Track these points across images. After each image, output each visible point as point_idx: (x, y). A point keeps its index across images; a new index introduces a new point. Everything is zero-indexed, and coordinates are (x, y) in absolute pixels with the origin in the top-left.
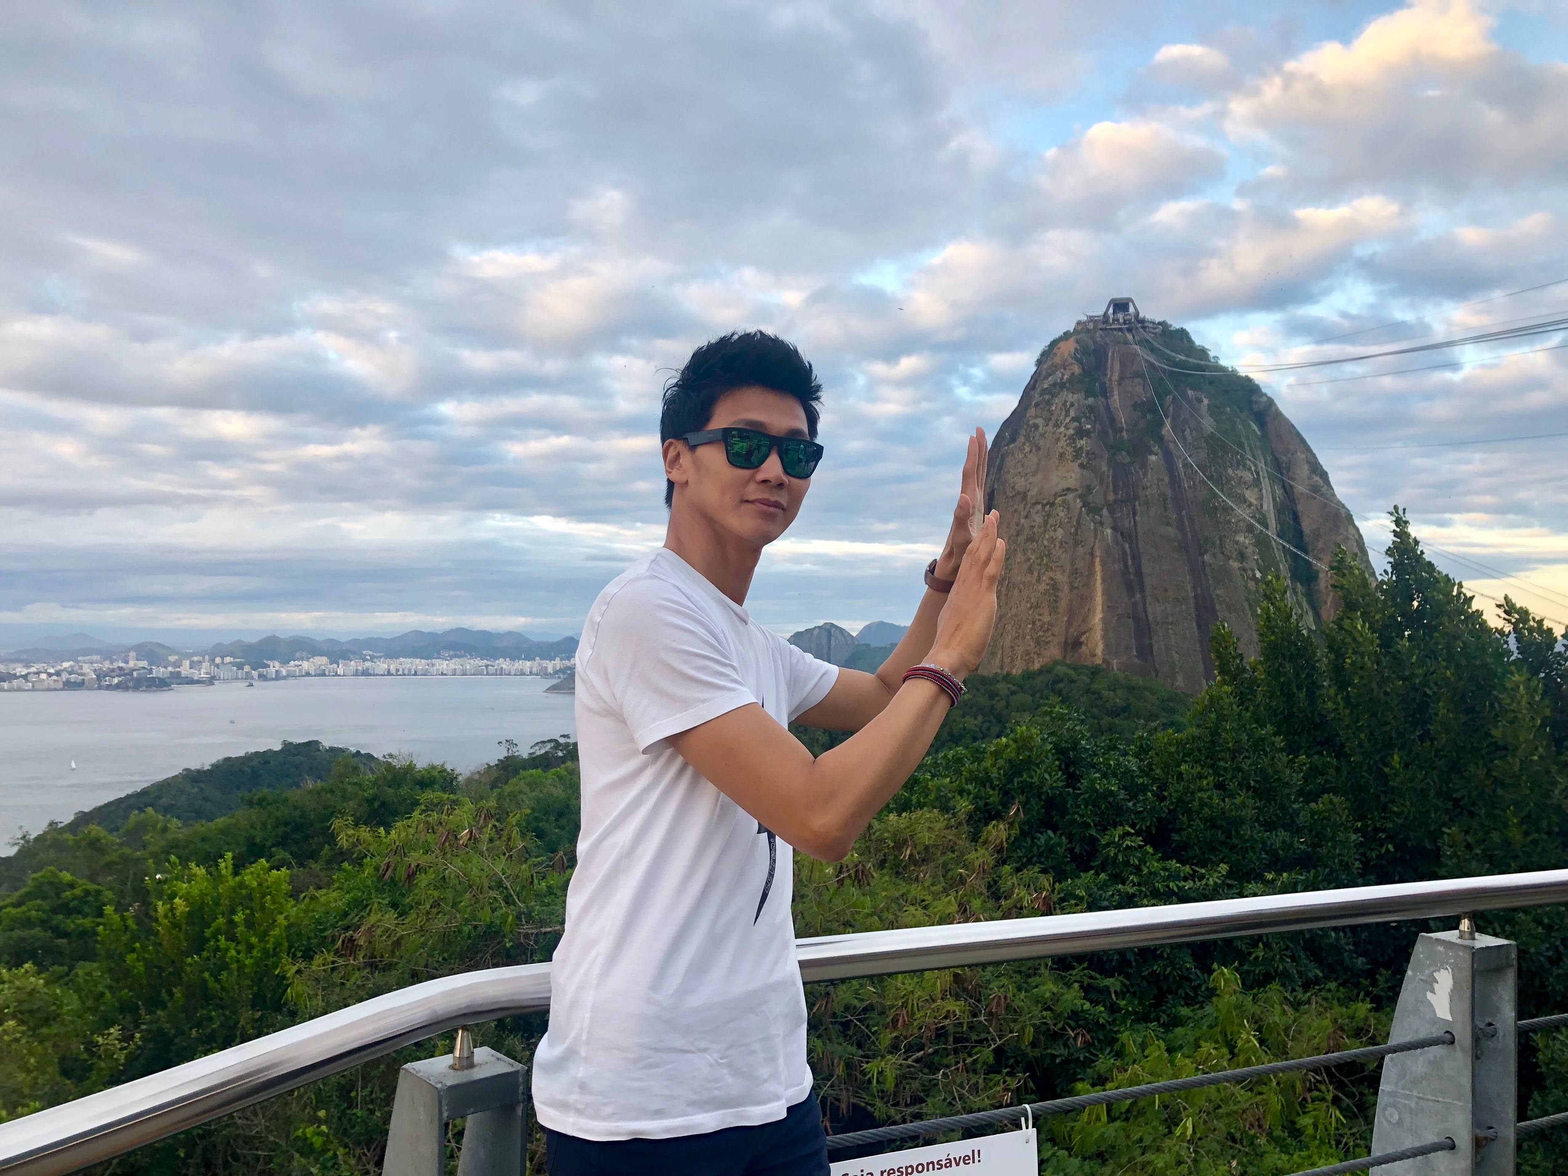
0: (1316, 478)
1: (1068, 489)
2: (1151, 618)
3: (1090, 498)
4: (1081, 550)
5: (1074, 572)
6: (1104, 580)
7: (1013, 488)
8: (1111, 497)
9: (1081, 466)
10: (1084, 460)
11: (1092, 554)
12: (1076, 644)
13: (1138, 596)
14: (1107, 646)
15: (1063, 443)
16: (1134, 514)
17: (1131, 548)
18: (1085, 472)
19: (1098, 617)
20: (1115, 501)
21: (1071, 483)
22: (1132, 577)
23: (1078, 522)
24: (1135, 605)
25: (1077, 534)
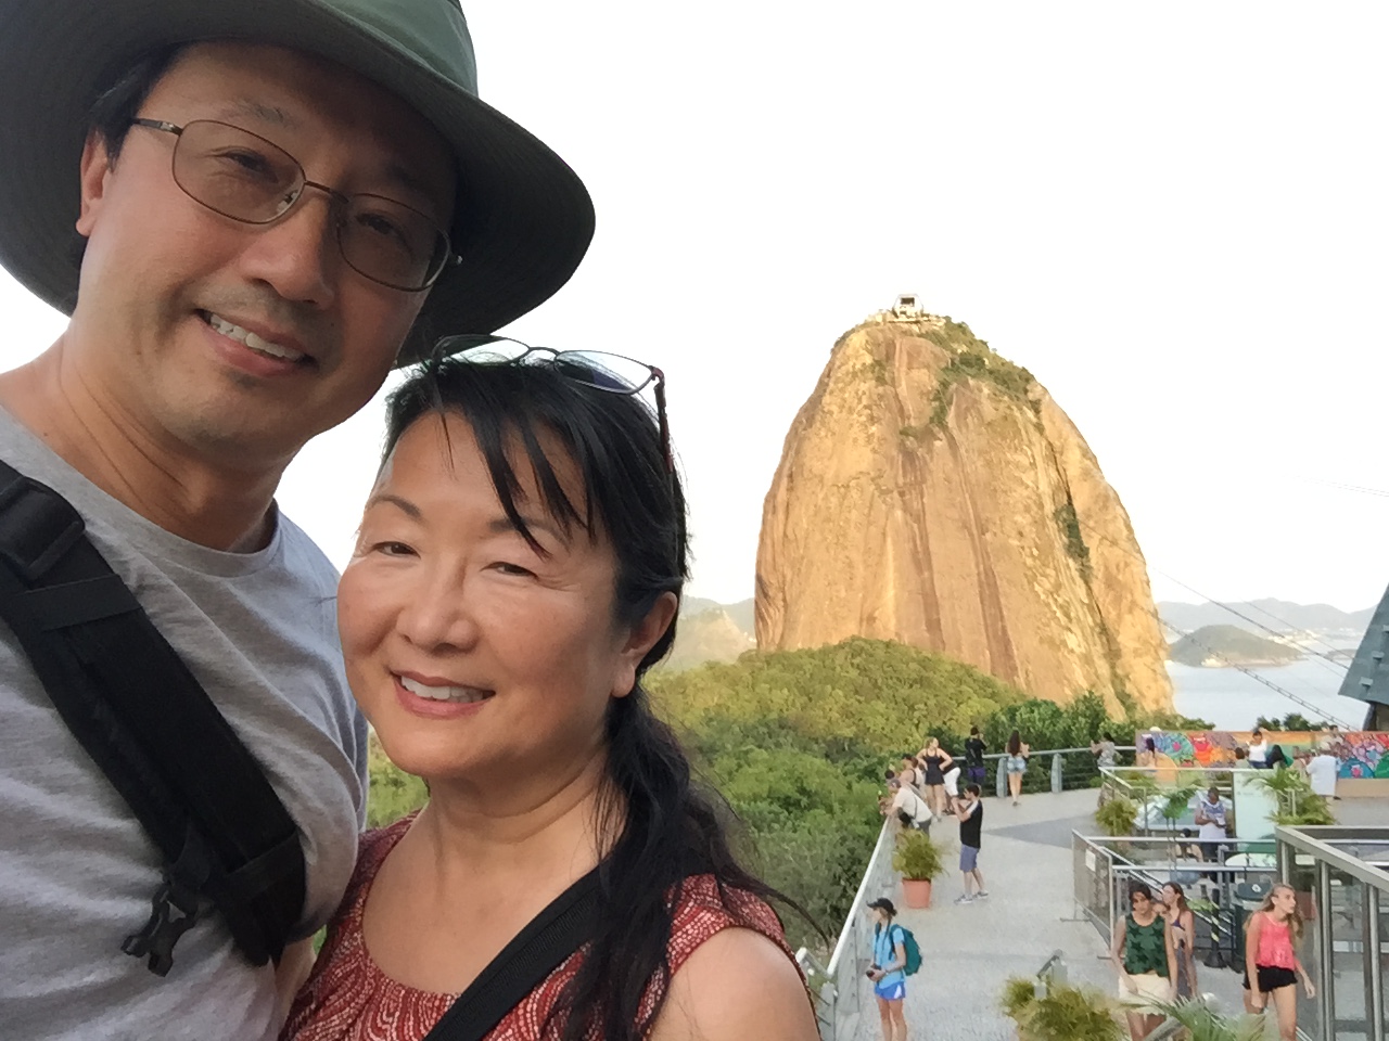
0: (1088, 462)
1: (861, 473)
2: (938, 594)
3: (881, 481)
4: (873, 529)
5: (868, 551)
6: (895, 559)
7: (811, 471)
8: (901, 481)
9: (874, 451)
10: (875, 444)
11: (884, 534)
12: (871, 619)
13: (926, 574)
14: (899, 621)
15: (856, 428)
16: (922, 498)
17: (919, 528)
18: (877, 456)
19: (890, 594)
20: (905, 484)
21: (864, 467)
22: (921, 556)
23: (871, 505)
24: (923, 582)
25: (869, 514)
